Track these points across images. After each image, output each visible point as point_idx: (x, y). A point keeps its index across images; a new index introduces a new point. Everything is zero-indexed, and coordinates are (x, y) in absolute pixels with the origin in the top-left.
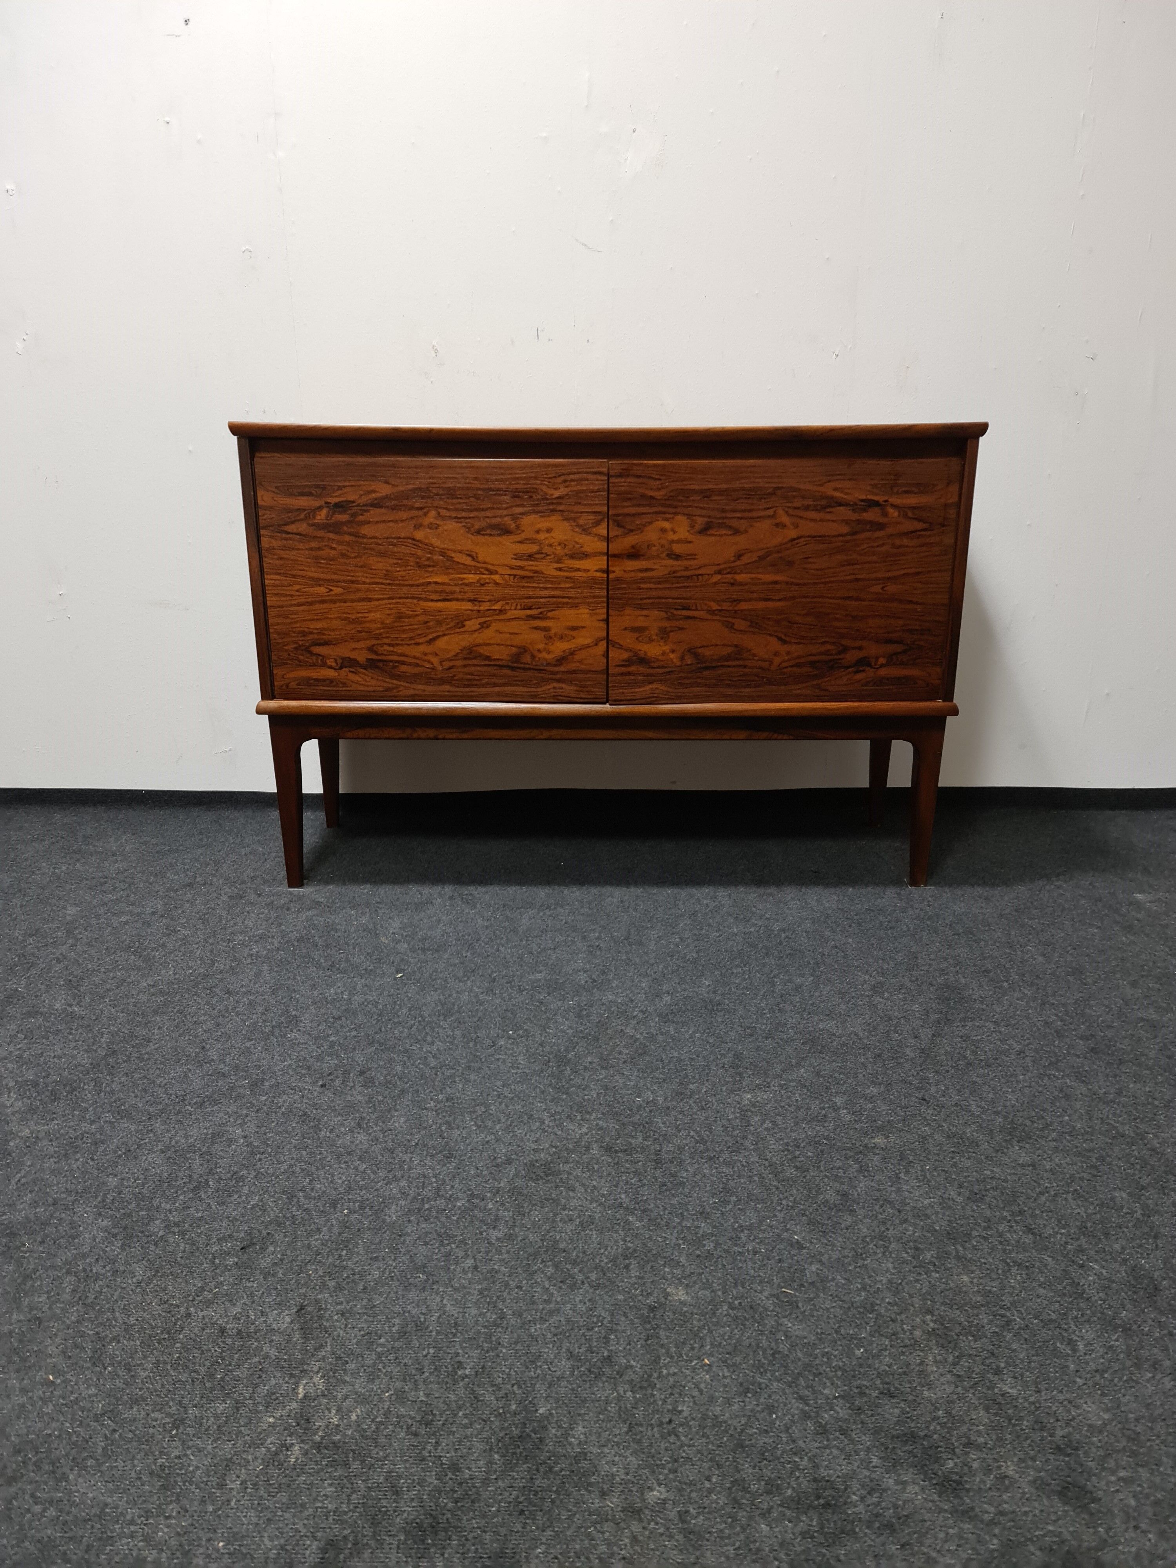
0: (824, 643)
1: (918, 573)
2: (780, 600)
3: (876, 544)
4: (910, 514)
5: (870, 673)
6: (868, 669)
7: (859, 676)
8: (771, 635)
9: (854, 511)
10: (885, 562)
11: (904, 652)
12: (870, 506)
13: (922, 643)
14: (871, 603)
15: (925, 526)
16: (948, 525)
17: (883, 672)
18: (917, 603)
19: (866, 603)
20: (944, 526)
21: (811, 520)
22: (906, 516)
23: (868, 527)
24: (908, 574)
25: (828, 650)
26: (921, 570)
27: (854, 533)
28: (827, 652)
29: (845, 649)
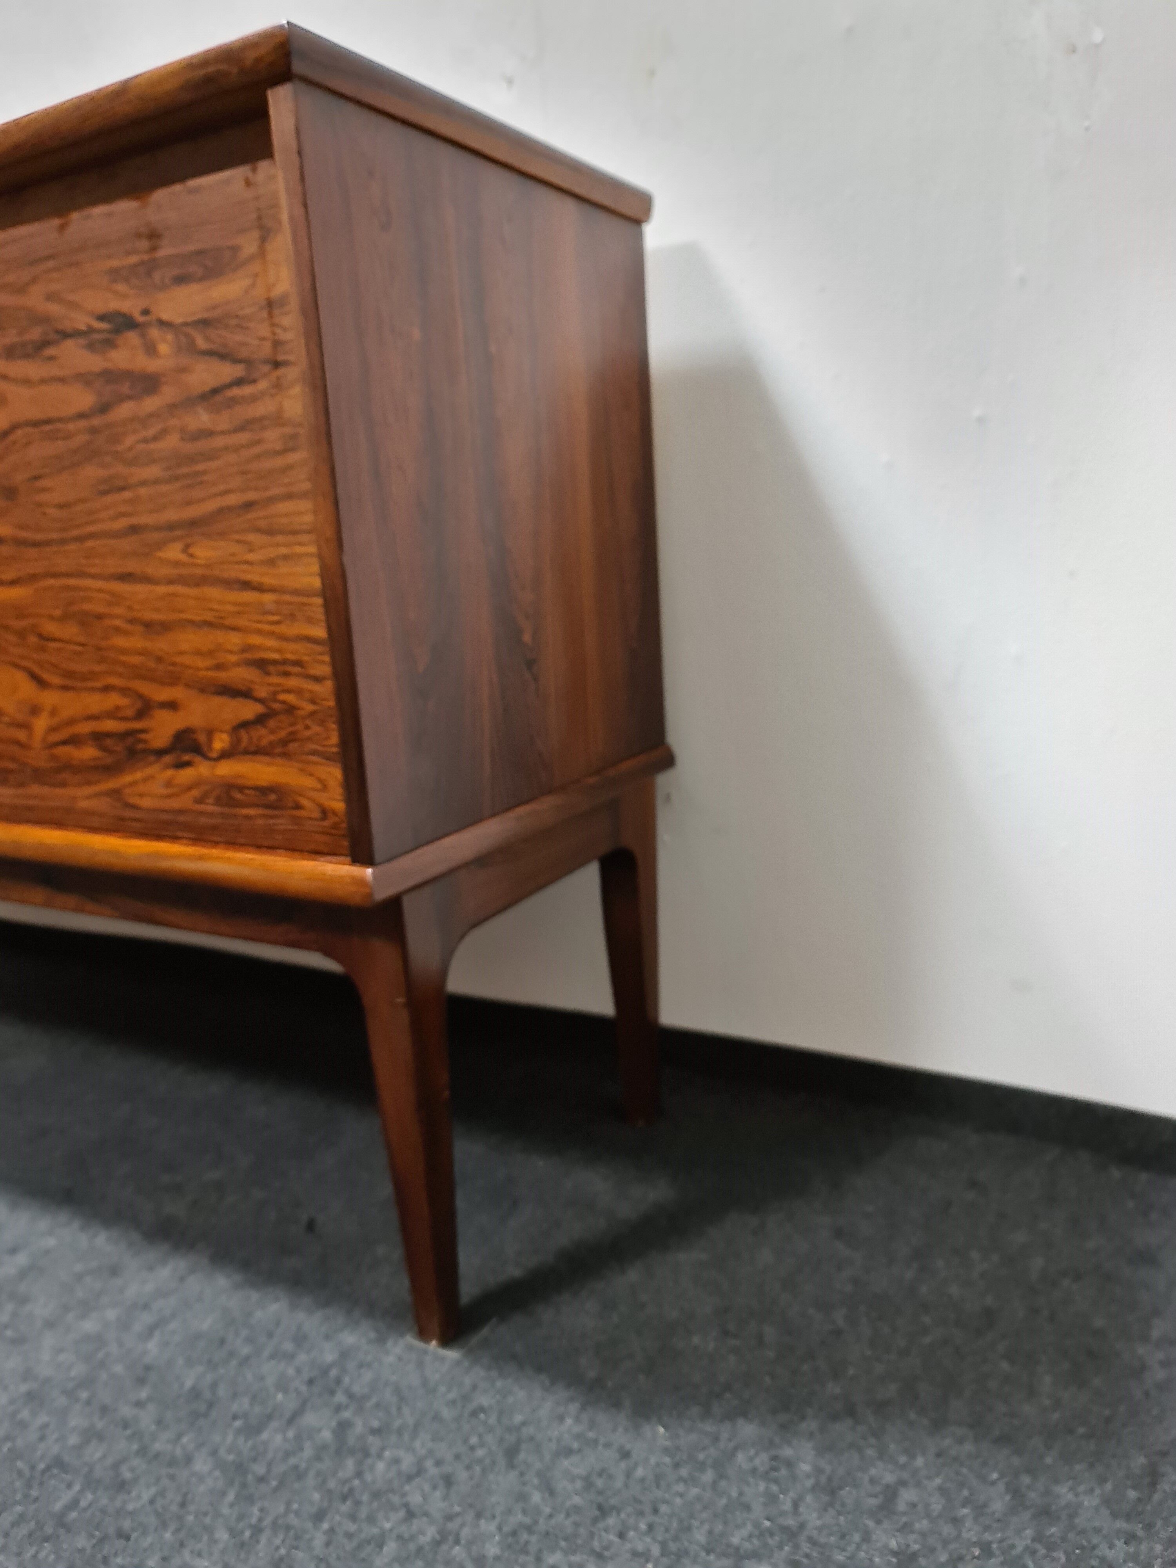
0: (107, 689)
1: (249, 506)
2: (13, 583)
3: (151, 432)
4: (201, 343)
5: (202, 769)
6: (198, 759)
7: (186, 775)
8: (17, 666)
9: (91, 347)
10: (177, 478)
11: (260, 720)
12: (117, 331)
13: (291, 698)
14: (171, 589)
15: (238, 371)
16: (286, 363)
17: (226, 769)
18: (260, 588)
19: (161, 590)
20: (277, 365)
21: (27, 382)
22: (192, 349)
23: (125, 389)
24: (230, 509)
25: (118, 708)
26: (251, 496)
27: (104, 408)
28: (113, 714)
29: (145, 709)
